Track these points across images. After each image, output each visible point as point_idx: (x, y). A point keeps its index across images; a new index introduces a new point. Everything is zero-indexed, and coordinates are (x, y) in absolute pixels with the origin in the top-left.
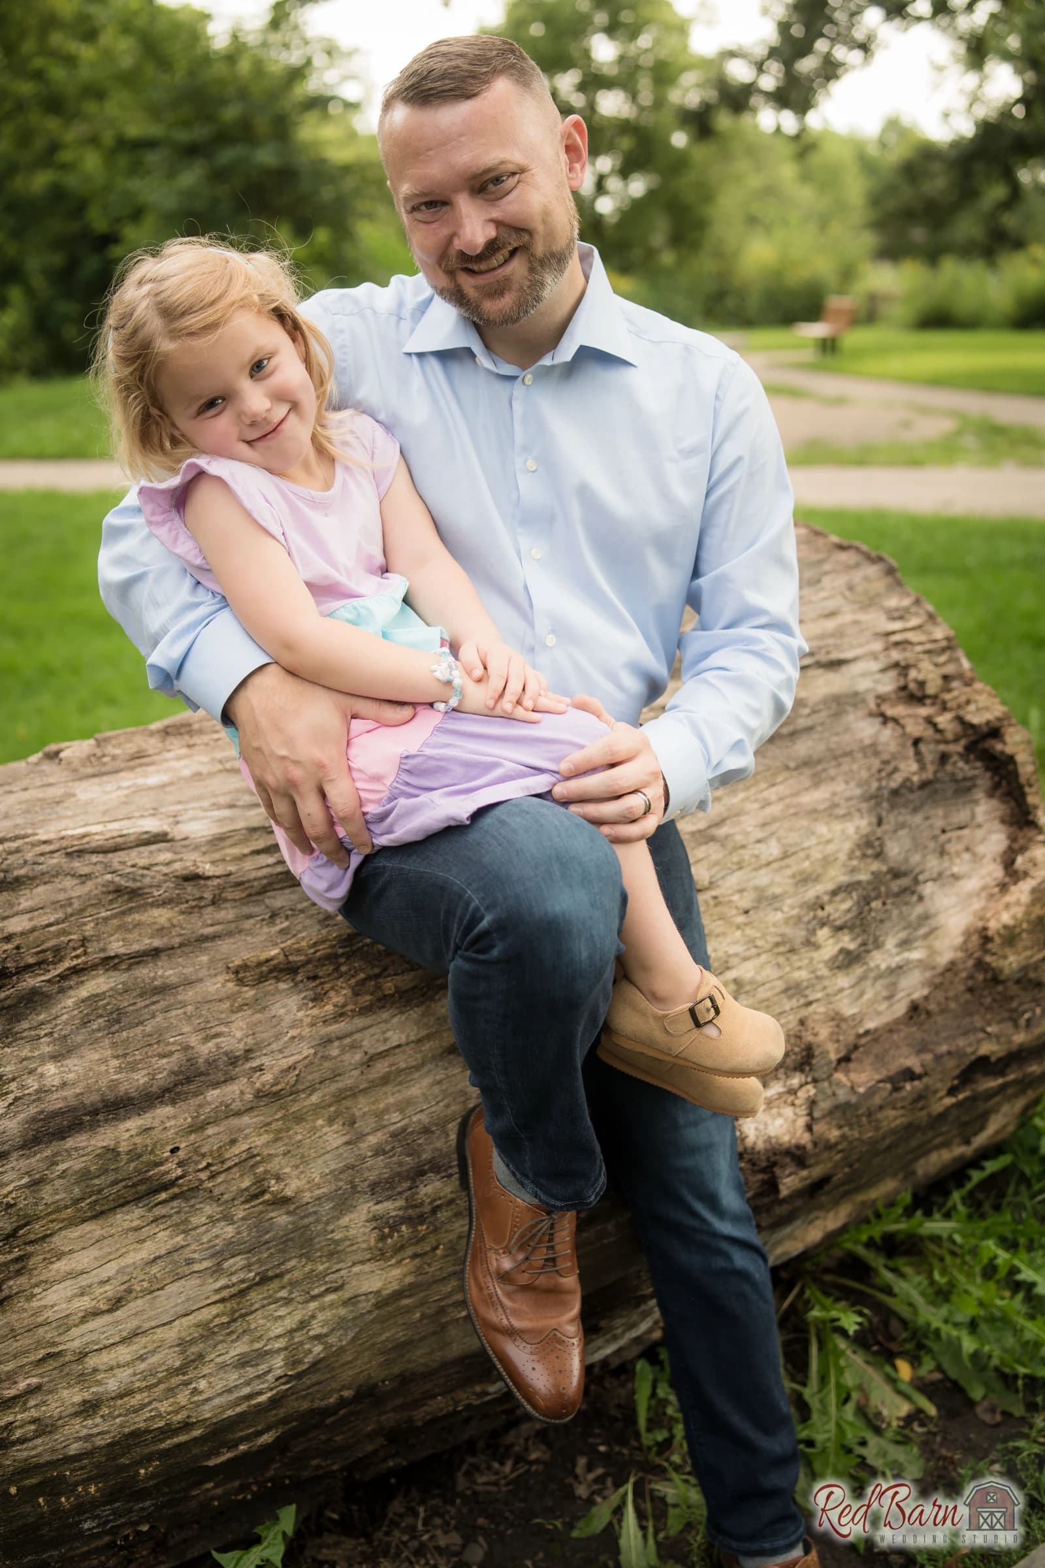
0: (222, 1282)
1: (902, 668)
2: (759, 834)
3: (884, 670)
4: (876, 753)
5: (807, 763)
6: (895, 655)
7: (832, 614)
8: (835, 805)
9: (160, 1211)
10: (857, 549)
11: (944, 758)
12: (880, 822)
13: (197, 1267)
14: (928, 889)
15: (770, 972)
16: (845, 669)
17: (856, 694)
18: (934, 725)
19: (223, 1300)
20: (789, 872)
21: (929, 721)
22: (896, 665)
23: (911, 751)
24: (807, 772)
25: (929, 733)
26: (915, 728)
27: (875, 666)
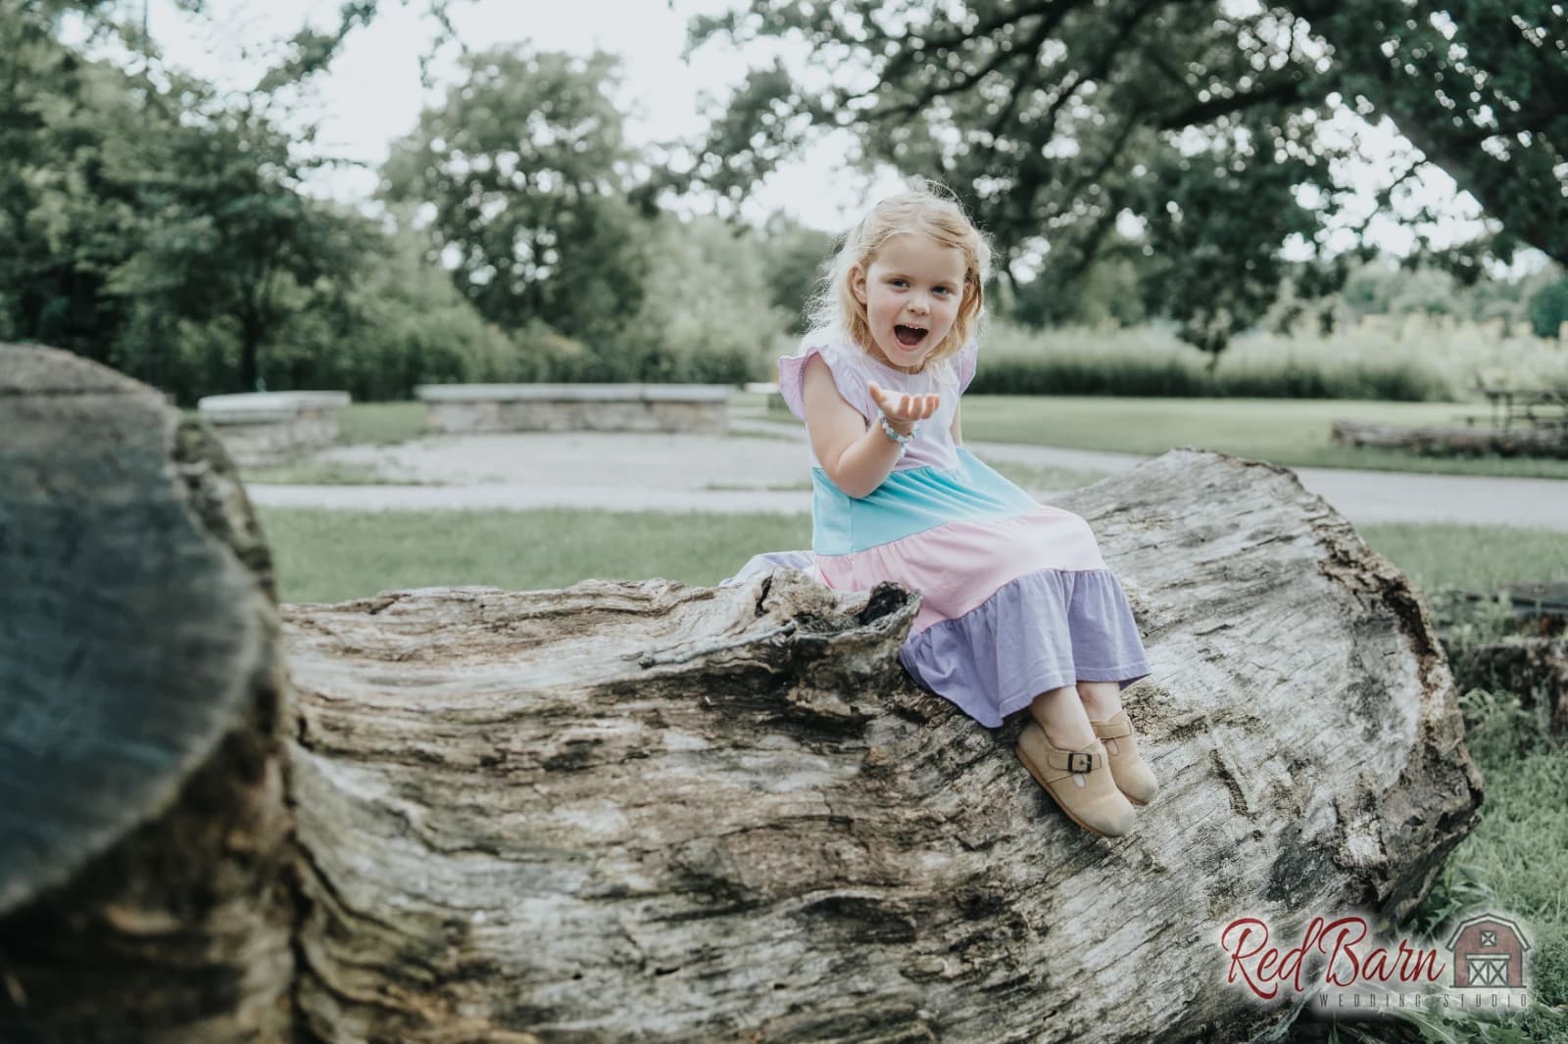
0: (1149, 926)
1: (1329, 544)
2: (1297, 648)
3: (1317, 544)
4: (1335, 599)
5: (1299, 604)
6: (1322, 534)
7: (1269, 507)
8: (1328, 631)
9: (1105, 872)
10: (1264, 465)
11: (1373, 603)
12: (1356, 645)
13: (1136, 913)
14: (1391, 691)
15: (1336, 740)
16: (1294, 542)
17: (1306, 560)
18: (1362, 581)
19: (1150, 940)
20: (1323, 673)
21: (1358, 579)
22: (1324, 541)
23: (1354, 598)
24: (1302, 609)
25: (1360, 586)
26: (1353, 584)
27: (1312, 542)
